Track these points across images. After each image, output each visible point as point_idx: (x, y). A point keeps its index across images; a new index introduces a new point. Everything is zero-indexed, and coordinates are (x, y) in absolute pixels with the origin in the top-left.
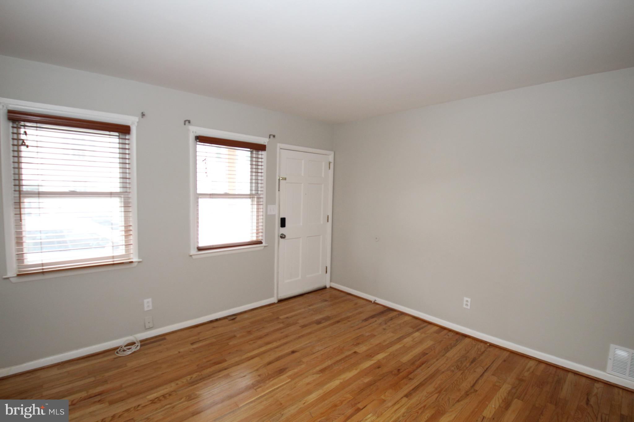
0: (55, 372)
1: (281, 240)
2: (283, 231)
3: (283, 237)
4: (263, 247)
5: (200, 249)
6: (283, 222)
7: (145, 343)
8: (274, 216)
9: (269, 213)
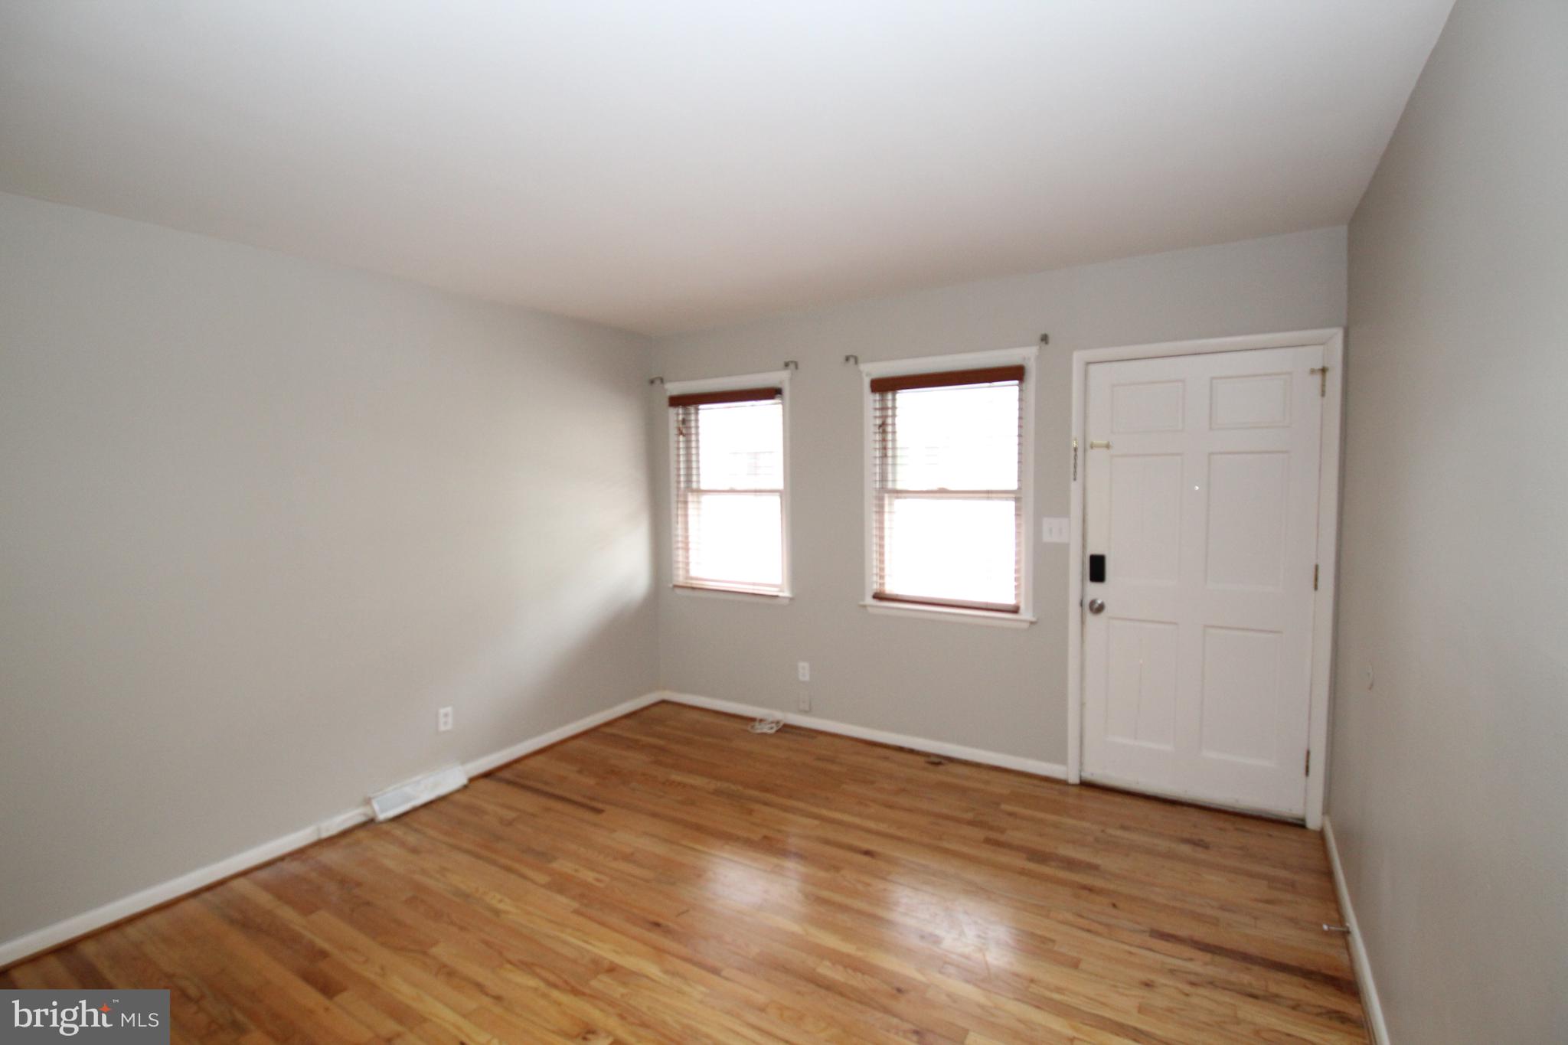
0: (696, 715)
1: (1090, 618)
2: (1096, 591)
3: (1098, 609)
4: (1026, 625)
5: (879, 596)
6: (1097, 569)
7: (786, 729)
8: (1064, 548)
9: (1047, 538)
